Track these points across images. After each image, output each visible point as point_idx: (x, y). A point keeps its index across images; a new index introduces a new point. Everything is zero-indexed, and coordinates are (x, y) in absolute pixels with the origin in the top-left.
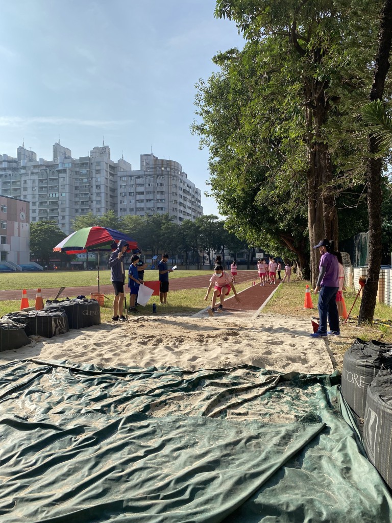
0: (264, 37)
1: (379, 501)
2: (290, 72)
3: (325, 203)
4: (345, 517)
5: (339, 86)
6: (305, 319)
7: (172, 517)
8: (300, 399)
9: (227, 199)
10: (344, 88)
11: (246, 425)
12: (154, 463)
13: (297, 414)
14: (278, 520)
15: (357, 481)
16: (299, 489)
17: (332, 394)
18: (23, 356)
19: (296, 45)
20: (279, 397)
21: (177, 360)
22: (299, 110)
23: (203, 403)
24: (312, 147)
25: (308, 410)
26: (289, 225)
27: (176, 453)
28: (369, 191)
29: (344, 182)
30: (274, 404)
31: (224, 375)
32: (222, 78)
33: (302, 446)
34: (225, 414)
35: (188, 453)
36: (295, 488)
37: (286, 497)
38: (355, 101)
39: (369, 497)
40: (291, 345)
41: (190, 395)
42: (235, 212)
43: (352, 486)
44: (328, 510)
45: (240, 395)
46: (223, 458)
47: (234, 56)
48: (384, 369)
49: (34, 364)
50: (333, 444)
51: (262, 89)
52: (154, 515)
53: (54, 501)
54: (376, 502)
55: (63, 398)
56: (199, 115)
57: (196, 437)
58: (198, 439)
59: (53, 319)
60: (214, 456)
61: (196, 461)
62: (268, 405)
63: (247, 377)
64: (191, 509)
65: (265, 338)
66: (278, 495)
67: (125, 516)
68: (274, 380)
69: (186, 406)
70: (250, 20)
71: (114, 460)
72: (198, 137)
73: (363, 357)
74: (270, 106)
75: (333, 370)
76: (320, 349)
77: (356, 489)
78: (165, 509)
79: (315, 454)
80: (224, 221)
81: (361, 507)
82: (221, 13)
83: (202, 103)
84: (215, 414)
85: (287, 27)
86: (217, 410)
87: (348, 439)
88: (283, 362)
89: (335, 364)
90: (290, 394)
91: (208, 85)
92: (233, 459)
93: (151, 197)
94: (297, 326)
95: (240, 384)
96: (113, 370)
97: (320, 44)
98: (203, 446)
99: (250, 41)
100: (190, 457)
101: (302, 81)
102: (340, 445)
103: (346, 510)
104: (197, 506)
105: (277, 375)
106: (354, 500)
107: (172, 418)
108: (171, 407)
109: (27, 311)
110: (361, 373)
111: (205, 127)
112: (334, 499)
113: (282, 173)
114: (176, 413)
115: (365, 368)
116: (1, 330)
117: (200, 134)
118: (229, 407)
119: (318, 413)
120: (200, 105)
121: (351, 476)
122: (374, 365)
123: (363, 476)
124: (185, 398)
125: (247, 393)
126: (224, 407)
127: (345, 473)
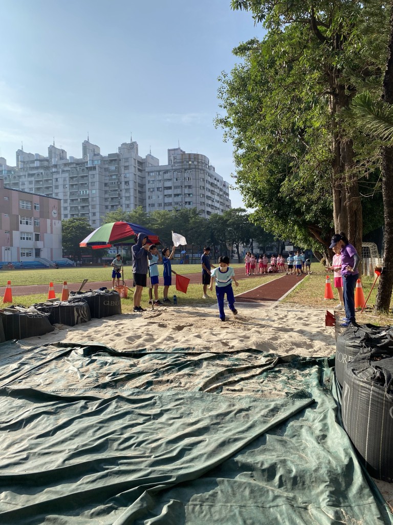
2: (309, 61)
4: (312, 474)
5: (352, 75)
6: (321, 309)
7: (160, 471)
8: (295, 379)
9: (252, 191)
10: (357, 76)
11: (240, 400)
12: (150, 429)
13: (288, 391)
14: (252, 475)
15: (330, 445)
16: (276, 451)
17: (327, 374)
18: (47, 341)
19: (316, 32)
20: (275, 377)
22: (317, 99)
23: (202, 380)
24: (336, 136)
25: (301, 388)
26: (315, 215)
27: (171, 421)
28: (384, 179)
29: (359, 171)
30: (269, 382)
31: (226, 356)
32: (246, 69)
33: (284, 418)
34: (220, 390)
35: (181, 422)
36: (272, 450)
37: (263, 457)
39: (336, 458)
40: (299, 332)
42: (260, 204)
43: (325, 449)
44: (297, 469)
45: (238, 374)
46: (212, 426)
47: (255, 46)
48: (365, 347)
51: (282, 79)
52: (143, 468)
54: (343, 462)
56: (223, 108)
57: (192, 408)
58: (194, 410)
59: (75, 309)
60: (204, 424)
61: (188, 428)
62: (264, 383)
63: (249, 359)
64: (177, 465)
65: (276, 325)
66: (255, 456)
68: (272, 362)
69: (186, 384)
70: (266, 10)
71: (116, 425)
72: (222, 130)
73: (353, 339)
74: (292, 95)
77: (327, 452)
78: (154, 464)
79: (298, 424)
81: (328, 466)
82: (238, 5)
83: (225, 96)
84: (211, 389)
85: (307, 15)
86: (213, 386)
87: (329, 411)
88: (287, 346)
90: (286, 374)
91: (230, 77)
92: (222, 427)
93: (178, 191)
94: (312, 316)
95: (240, 365)
97: (340, 31)
98: (197, 416)
99: (270, 29)
100: (182, 424)
101: (322, 70)
102: (322, 417)
103: (314, 468)
104: (182, 464)
106: (323, 461)
107: (173, 392)
108: (172, 384)
109: (52, 301)
110: (349, 353)
111: (229, 120)
112: (306, 460)
113: (306, 163)
114: (176, 388)
115: (352, 349)
116: (26, 318)
117: (224, 127)
118: (225, 384)
119: (309, 390)
120: (223, 98)
121: (326, 442)
122: (360, 345)
123: (336, 441)
124: (186, 377)
125: (245, 373)
126: (220, 384)
127: (321, 439)
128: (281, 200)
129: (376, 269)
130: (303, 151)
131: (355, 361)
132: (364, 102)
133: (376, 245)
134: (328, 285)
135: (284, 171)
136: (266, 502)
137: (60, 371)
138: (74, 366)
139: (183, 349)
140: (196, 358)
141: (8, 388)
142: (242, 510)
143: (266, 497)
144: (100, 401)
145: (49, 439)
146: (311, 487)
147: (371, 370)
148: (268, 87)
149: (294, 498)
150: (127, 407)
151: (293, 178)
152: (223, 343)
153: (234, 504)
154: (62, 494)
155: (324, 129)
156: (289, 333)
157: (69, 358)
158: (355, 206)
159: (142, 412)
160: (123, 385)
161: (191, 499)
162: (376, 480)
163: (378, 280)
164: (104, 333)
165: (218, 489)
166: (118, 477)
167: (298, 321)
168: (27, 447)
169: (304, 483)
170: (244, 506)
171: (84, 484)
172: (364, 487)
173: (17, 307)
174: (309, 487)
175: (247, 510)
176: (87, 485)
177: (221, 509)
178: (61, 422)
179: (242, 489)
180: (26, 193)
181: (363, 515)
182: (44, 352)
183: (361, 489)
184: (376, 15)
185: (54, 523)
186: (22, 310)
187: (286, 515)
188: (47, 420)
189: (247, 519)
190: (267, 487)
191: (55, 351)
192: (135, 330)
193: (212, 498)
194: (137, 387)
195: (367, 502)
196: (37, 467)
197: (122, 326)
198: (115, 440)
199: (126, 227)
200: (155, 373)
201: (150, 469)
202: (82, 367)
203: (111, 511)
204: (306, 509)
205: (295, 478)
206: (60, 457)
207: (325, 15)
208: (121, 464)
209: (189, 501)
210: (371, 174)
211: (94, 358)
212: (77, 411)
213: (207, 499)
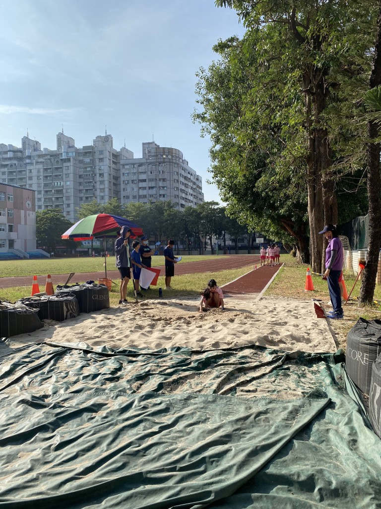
0: (263, 24)
2: (290, 59)
3: (325, 188)
4: (354, 485)
6: (307, 301)
8: (306, 377)
9: (228, 186)
11: (254, 402)
12: (169, 438)
13: (303, 391)
14: (289, 489)
15: (363, 452)
16: (309, 460)
19: (295, 32)
20: (286, 375)
21: (186, 341)
22: (299, 97)
23: (213, 381)
24: (311, 133)
25: (315, 387)
26: (289, 210)
27: (189, 428)
28: (369, 175)
29: (344, 168)
30: (281, 381)
32: (223, 67)
33: (309, 421)
34: (234, 392)
35: (200, 429)
36: (305, 459)
37: (297, 468)
38: (355, 87)
39: (375, 466)
40: (294, 326)
41: (200, 374)
43: (359, 457)
44: (337, 479)
45: (248, 373)
46: (234, 432)
47: (235, 44)
49: (48, 347)
50: (340, 418)
51: (262, 77)
52: (172, 486)
53: (76, 475)
55: (78, 378)
56: (200, 103)
57: (208, 413)
58: (209, 415)
59: (64, 304)
60: (225, 431)
61: (208, 436)
62: (276, 382)
63: (255, 357)
64: (206, 480)
66: (289, 466)
67: (145, 487)
69: (197, 386)
70: (250, 8)
71: (130, 436)
72: (199, 125)
73: (366, 336)
74: (270, 93)
75: (336, 349)
76: (322, 329)
77: (363, 460)
78: (182, 480)
79: (323, 428)
80: (224, 208)
81: (369, 476)
82: (221, 2)
83: (204, 91)
84: (225, 391)
86: (227, 387)
87: (353, 414)
89: (337, 344)
90: (296, 372)
91: (208, 74)
92: (244, 433)
93: (153, 184)
94: (299, 308)
95: (248, 363)
96: (124, 351)
97: (319, 31)
98: (215, 422)
100: (203, 432)
101: (302, 69)
102: (346, 419)
103: (354, 479)
104: (212, 477)
105: (283, 354)
106: (362, 470)
109: (39, 296)
110: (365, 351)
111: (205, 115)
112: (342, 469)
115: (368, 346)
116: (14, 314)
117: (201, 122)
118: (238, 385)
119: (323, 389)
120: (200, 93)
121: (358, 448)
123: (369, 447)
125: (255, 372)
126: (233, 384)
127: (352, 445)
128: (256, 195)
129: (360, 262)
133: (347, 238)
134: (309, 277)
146: (355, 500)
148: (249, 84)
167: (289, 314)
169: (346, 496)
173: (4, 303)
174: (352, 500)
179: (283, 506)
186: (10, 306)
190: (307, 501)
205: (336, 490)
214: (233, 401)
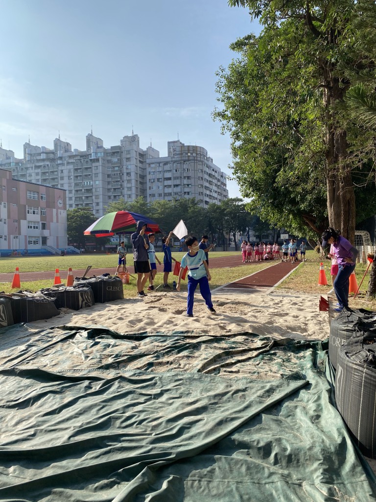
1: (339, 441)
2: (304, 55)
4: (306, 452)
5: (346, 68)
6: (316, 295)
7: (160, 448)
8: (290, 361)
9: (248, 181)
10: (350, 69)
11: (237, 381)
12: (151, 408)
13: (283, 373)
14: (249, 453)
15: (323, 425)
16: (271, 430)
17: (320, 357)
18: (53, 325)
19: (311, 26)
20: (271, 360)
23: (201, 362)
24: (330, 128)
25: (295, 370)
27: (170, 401)
29: (353, 162)
30: (265, 364)
31: (224, 339)
32: (243, 64)
33: (282, 398)
34: (218, 372)
36: (268, 429)
37: (259, 436)
39: (330, 438)
40: (294, 317)
43: (318, 428)
44: (292, 447)
45: (235, 357)
46: (210, 406)
47: (252, 41)
51: (277, 73)
52: (144, 446)
54: (336, 441)
56: (220, 101)
57: (191, 389)
58: (192, 391)
59: (80, 294)
60: (203, 403)
61: (187, 407)
62: (260, 365)
63: (246, 342)
64: (177, 442)
65: (272, 310)
66: (252, 435)
68: (267, 346)
69: (185, 365)
70: (263, 6)
71: (118, 404)
72: (220, 123)
73: (346, 323)
76: (321, 320)
77: (320, 431)
79: (293, 405)
81: (322, 445)
82: (234, 1)
83: (223, 90)
84: (209, 371)
85: (302, 11)
86: (212, 367)
87: (323, 393)
90: (281, 357)
91: (228, 72)
92: (220, 407)
93: (178, 182)
94: (306, 301)
95: (237, 347)
98: (196, 396)
99: (266, 25)
100: (181, 404)
102: (316, 398)
103: (308, 447)
104: (183, 441)
106: (317, 440)
107: (172, 373)
108: (172, 365)
109: (57, 287)
110: (342, 337)
111: (226, 113)
112: (300, 439)
113: (301, 154)
114: (175, 370)
115: (346, 332)
116: (33, 302)
117: (222, 120)
118: (223, 366)
119: (304, 372)
120: (221, 92)
121: (320, 422)
122: (353, 329)
123: (329, 421)
124: (186, 359)
125: (242, 356)
126: (218, 365)
127: (315, 419)
128: (276, 190)
129: (368, 256)
130: (298, 142)
131: (349, 344)
132: (358, 94)
133: (368, 233)
134: (322, 271)
135: (279, 162)
136: (262, 478)
137: (66, 353)
138: (79, 348)
139: (182, 332)
140: (195, 341)
141: (17, 369)
142: (239, 485)
143: (261, 474)
144: (102, 382)
145: (55, 417)
146: (305, 465)
147: (364, 353)
148: (264, 81)
149: (289, 475)
150: (129, 387)
151: (289, 168)
152: (220, 327)
153: (231, 480)
154: (67, 469)
155: (318, 122)
156: (284, 317)
157: (74, 340)
158: (348, 196)
159: (144, 391)
160: (125, 367)
161: (190, 475)
162: (368, 458)
163: (370, 267)
164: (107, 317)
165: (216, 466)
166: (120, 453)
167: (294, 306)
168: (35, 424)
169: (298, 461)
170: (241, 482)
171: (88, 460)
172: (357, 466)
173: (25, 292)
174: (303, 464)
175: (243, 486)
176: (91, 460)
177: (218, 485)
178: (66, 401)
179: (238, 466)
180: (33, 184)
181: (355, 492)
182: (50, 335)
183: (354, 467)
184: (370, 10)
185: (60, 496)
186: (29, 295)
187: (281, 491)
188: (53, 399)
189: (244, 494)
190: (263, 464)
191: (60, 334)
192: (136, 314)
193: (211, 474)
194: (138, 369)
195: (360, 479)
196: (44, 443)
197: (124, 310)
198: (117, 418)
199: (128, 216)
200: (155, 355)
201: (151, 446)
202: (86, 349)
203: (114, 485)
204: (300, 485)
205: (290, 456)
206: (66, 433)
207: (319, 11)
208: (124, 441)
209: (188, 477)
210: (364, 165)
211: (98, 340)
212: (82, 390)
213: (206, 475)
214: (216, 380)
